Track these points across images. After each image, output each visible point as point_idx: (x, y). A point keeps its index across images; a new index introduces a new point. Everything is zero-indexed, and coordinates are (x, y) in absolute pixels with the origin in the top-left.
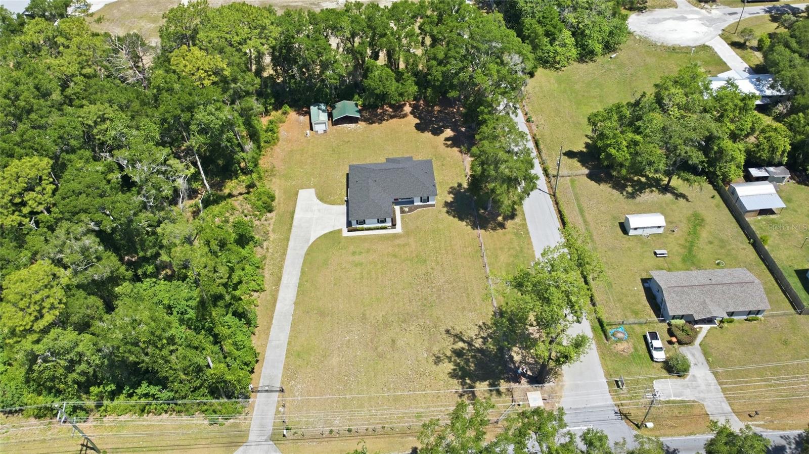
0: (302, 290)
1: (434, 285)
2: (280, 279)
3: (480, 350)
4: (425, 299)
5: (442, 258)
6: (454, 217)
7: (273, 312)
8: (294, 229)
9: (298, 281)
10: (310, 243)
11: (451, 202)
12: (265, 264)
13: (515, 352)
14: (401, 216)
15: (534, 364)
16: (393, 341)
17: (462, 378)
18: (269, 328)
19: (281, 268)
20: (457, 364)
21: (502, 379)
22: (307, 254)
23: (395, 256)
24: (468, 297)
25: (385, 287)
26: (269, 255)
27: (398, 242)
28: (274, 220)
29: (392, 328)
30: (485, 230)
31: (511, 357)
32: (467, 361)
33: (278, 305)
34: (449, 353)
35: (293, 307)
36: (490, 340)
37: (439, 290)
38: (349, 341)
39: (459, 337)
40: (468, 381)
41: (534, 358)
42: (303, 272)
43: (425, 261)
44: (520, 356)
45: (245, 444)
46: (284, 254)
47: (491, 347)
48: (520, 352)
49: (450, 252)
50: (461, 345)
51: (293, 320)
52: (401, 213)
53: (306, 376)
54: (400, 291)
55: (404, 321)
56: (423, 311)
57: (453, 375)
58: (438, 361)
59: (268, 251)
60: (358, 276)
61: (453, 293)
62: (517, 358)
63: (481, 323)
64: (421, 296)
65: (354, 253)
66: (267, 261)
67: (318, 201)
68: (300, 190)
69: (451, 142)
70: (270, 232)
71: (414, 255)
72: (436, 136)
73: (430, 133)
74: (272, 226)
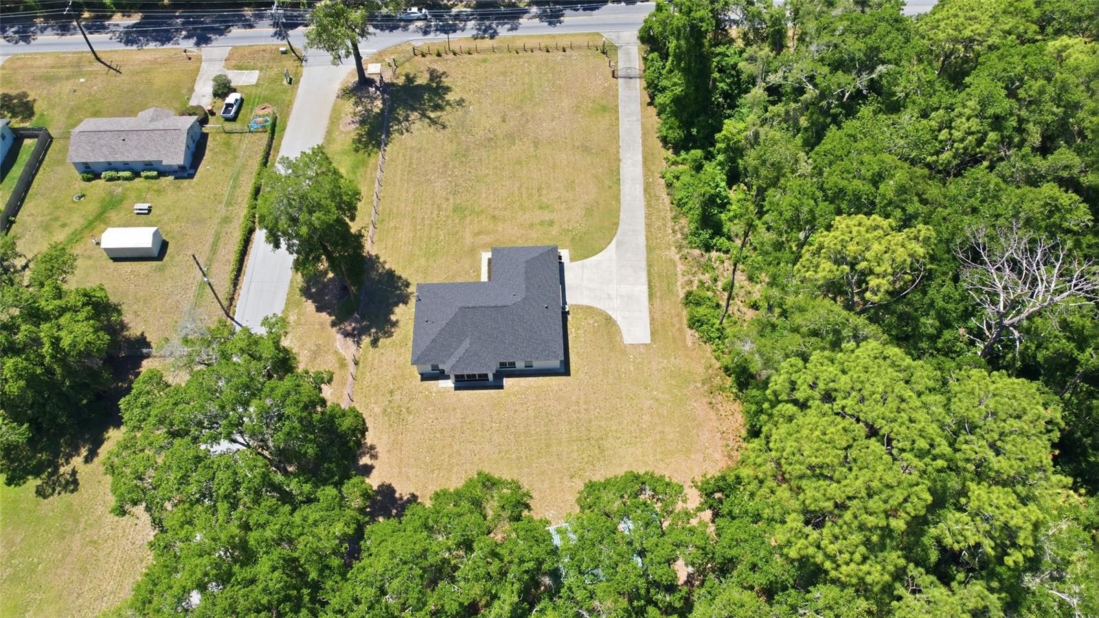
0: (614, 172)
1: (449, 179)
2: (645, 190)
3: (414, 109)
4: (462, 162)
5: (432, 213)
6: (400, 278)
7: (644, 152)
8: (643, 264)
9: (622, 187)
10: (614, 241)
11: (397, 305)
12: (670, 210)
13: (378, 107)
15: (363, 97)
16: (504, 121)
17: (438, 87)
18: (644, 134)
19: (648, 205)
20: (441, 98)
21: (399, 86)
22: (617, 224)
23: (494, 217)
24: (411, 163)
26: (670, 224)
27: (489, 238)
28: (678, 284)
29: (504, 133)
31: (384, 103)
32: (431, 101)
33: (639, 157)
34: (448, 108)
35: (621, 157)
36: (401, 118)
37: (444, 173)
38: (552, 120)
39: (433, 122)
40: (434, 85)
41: (361, 101)
42: (618, 200)
43: (454, 211)
44: (375, 104)
46: (649, 226)
47: (401, 113)
48: (373, 107)
49: (419, 221)
50: (432, 115)
51: (618, 142)
53: (594, 90)
54: (491, 172)
55: (490, 140)
56: (467, 149)
57: (448, 89)
58: (460, 102)
59: (673, 229)
60: (544, 192)
61: (427, 168)
62: (379, 103)
63: (405, 134)
64: (468, 166)
65: (551, 223)
66: (670, 215)
67: (614, 316)
68: (648, 341)
69: (361, 463)
70: (679, 263)
71: (468, 218)
72: (387, 482)
73: (397, 495)
74: (679, 273)
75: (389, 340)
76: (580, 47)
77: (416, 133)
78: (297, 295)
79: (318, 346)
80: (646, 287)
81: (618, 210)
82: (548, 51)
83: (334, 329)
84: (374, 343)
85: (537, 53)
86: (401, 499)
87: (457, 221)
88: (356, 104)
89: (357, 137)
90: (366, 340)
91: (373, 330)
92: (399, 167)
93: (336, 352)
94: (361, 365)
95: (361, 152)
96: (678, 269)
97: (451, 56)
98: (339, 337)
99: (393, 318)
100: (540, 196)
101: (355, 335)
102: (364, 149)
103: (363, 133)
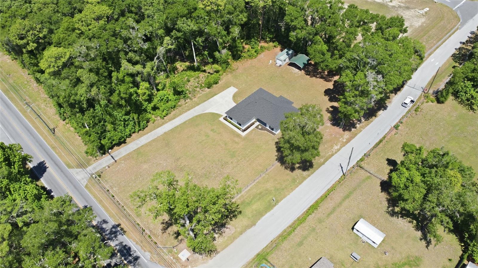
0: (172, 131)
1: (222, 170)
2: (174, 118)
4: (210, 173)
5: (242, 161)
6: (276, 147)
7: (154, 130)
8: (206, 102)
9: (178, 125)
10: (204, 113)
12: (178, 108)
14: (254, 129)
19: (181, 114)
22: (196, 116)
23: (226, 144)
25: (203, 154)
26: (184, 106)
27: (236, 139)
28: (205, 92)
30: (281, 165)
33: (159, 129)
35: (163, 133)
37: (220, 174)
42: (185, 122)
43: (234, 157)
45: (84, 169)
46: (189, 110)
49: (250, 161)
51: (156, 138)
52: (255, 127)
53: (130, 163)
54: (206, 161)
59: (185, 104)
60: (200, 141)
64: (210, 170)
65: (212, 130)
66: (180, 108)
67: (232, 96)
68: (232, 87)
69: (332, 109)
70: (197, 97)
71: (234, 150)
72: (329, 102)
73: (329, 98)
74: (201, 95)
80: (214, 97)
81: (190, 119)
82: (114, 196)
85: (117, 200)
86: (328, 97)
89: (233, 219)
95: (239, 210)
97: (147, 232)
100: (203, 141)
102: (236, 210)
103: (228, 219)
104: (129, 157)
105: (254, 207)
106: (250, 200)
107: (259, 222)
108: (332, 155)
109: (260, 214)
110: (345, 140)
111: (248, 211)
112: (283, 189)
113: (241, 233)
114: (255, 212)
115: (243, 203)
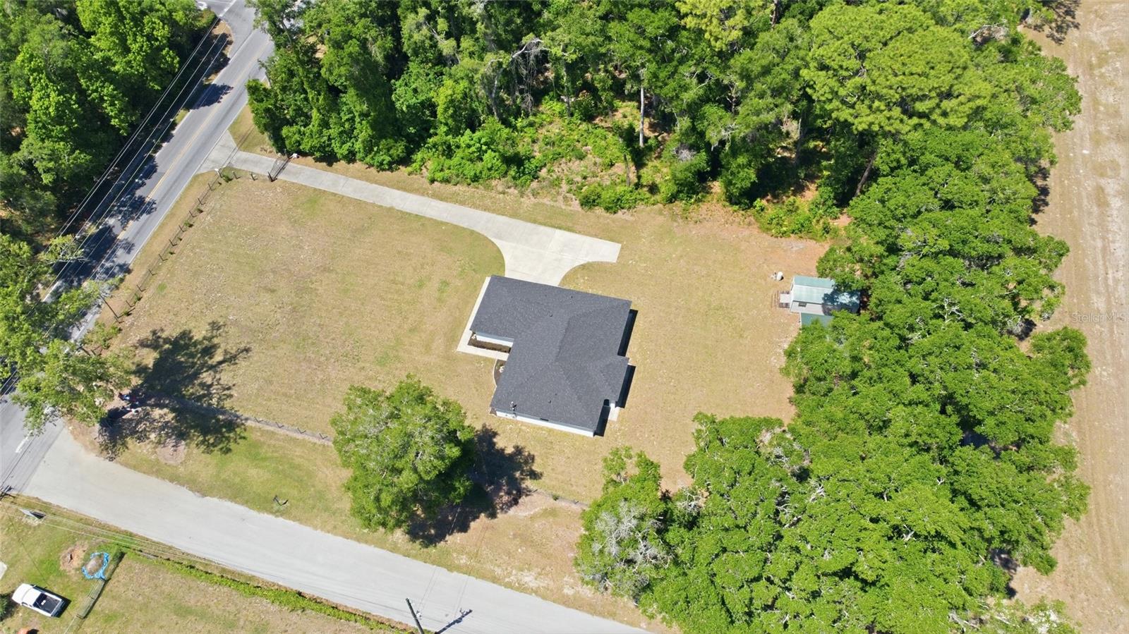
0: (404, 216)
2: (442, 200)
3: (196, 375)
4: (313, 343)
7: (391, 187)
8: (531, 225)
9: (428, 216)
10: (493, 240)
11: (494, 444)
12: (477, 188)
13: (165, 414)
14: (491, 360)
15: (135, 427)
16: (273, 291)
17: (174, 343)
18: (367, 180)
19: (462, 203)
20: (195, 344)
21: (142, 384)
22: (472, 232)
23: (412, 330)
24: (285, 395)
25: (363, 303)
26: (493, 194)
28: (564, 207)
29: (293, 295)
31: (161, 406)
32: (192, 356)
33: (397, 192)
34: (215, 341)
35: (388, 206)
36: (202, 392)
37: (319, 364)
38: (301, 248)
39: (231, 359)
40: (167, 346)
41: (141, 432)
43: (383, 365)
44: (157, 417)
45: (237, 149)
46: (486, 209)
47: (192, 390)
48: (162, 420)
50: (218, 357)
51: (366, 203)
52: (498, 361)
53: (279, 202)
54: (345, 319)
55: (294, 310)
56: (296, 335)
57: (185, 335)
58: (215, 326)
59: (500, 193)
60: (400, 279)
61: (303, 379)
62: (157, 413)
63: (232, 392)
64: (323, 339)
65: (444, 283)
66: (482, 191)
67: (582, 263)
68: (620, 245)
70: (539, 200)
71: (401, 354)
74: (552, 203)
75: (538, 460)
76: (205, 197)
77: (238, 380)
78: (432, 550)
79: (515, 536)
80: (558, 231)
81: (456, 227)
82: (191, 226)
83: (499, 516)
84: (534, 475)
85: (185, 236)
87: (399, 365)
88: (142, 437)
90: (528, 483)
91: (518, 474)
92: (284, 407)
93: (532, 518)
94: (560, 493)
95: (232, 445)
96: (548, 203)
97: (128, 320)
98: (513, 511)
99: (509, 450)
100: (403, 284)
101: (517, 494)
102: (229, 441)
103: (201, 438)
104: (294, 191)
105: (253, 472)
106: (269, 455)
107: (215, 500)
108: (495, 580)
109: (237, 493)
110: (568, 591)
111: (238, 465)
112: (326, 509)
113: (174, 479)
114: (237, 480)
115: (256, 445)
